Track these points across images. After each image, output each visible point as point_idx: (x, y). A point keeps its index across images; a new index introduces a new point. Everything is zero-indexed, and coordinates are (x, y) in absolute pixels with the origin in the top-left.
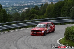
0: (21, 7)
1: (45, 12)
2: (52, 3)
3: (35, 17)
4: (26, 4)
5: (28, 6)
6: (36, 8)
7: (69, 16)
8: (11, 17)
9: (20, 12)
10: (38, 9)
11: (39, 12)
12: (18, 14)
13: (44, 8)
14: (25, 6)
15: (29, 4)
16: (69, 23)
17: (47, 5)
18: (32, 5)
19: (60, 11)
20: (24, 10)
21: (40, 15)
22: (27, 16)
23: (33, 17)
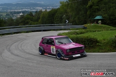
0: (15, 13)
1: (39, 18)
2: (46, 10)
3: (29, 24)
4: (21, 10)
5: (23, 12)
6: (31, 14)
7: (61, 23)
8: (5, 23)
9: (14, 18)
10: (33, 16)
11: (34, 18)
12: (12, 20)
13: (38, 15)
14: (20, 12)
15: (24, 10)
16: (61, 30)
17: (41, 11)
18: (27, 11)
19: (53, 18)
20: (19, 16)
21: (35, 21)
22: (22, 22)
23: (27, 23)
